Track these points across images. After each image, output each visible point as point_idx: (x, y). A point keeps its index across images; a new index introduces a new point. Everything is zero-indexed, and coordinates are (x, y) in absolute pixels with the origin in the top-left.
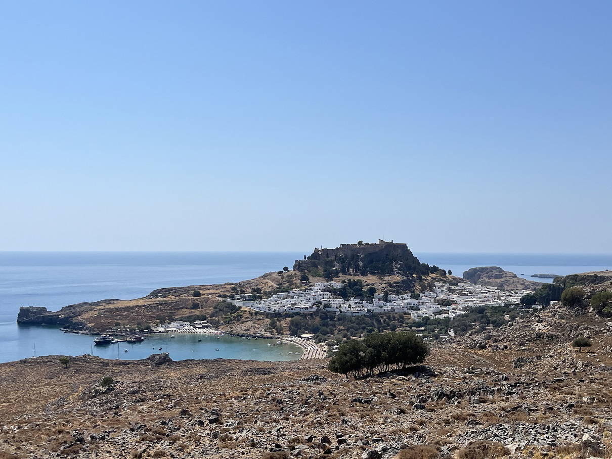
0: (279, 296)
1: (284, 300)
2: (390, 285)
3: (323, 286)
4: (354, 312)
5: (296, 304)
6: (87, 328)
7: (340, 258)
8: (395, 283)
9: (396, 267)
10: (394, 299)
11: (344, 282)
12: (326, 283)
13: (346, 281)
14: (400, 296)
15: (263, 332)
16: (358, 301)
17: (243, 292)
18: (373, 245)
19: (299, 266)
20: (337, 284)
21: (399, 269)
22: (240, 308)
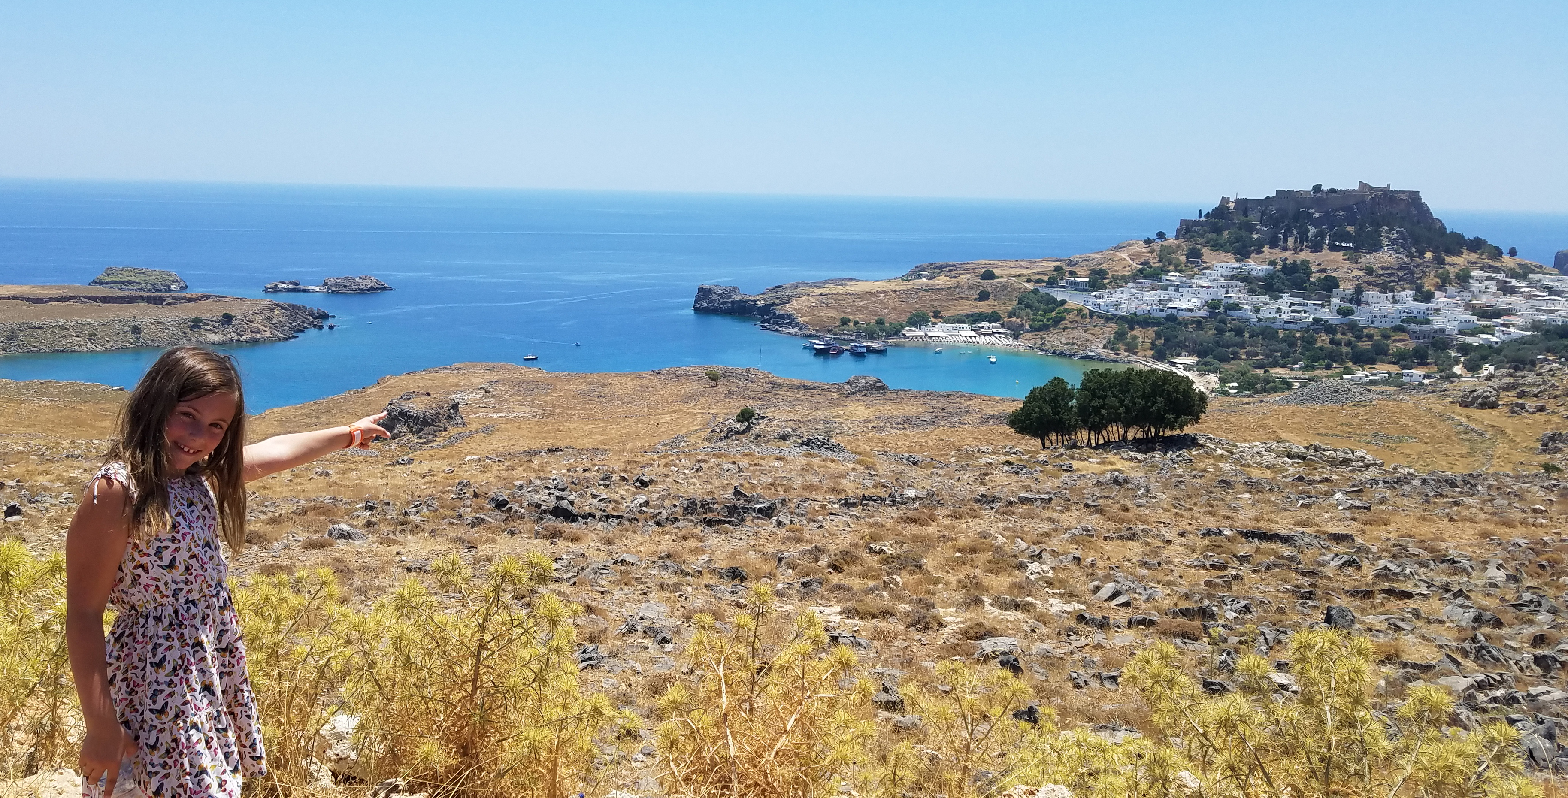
0: (1140, 285)
1: (1148, 294)
2: (1369, 271)
3: (1228, 269)
4: (1286, 322)
5: (1171, 301)
6: (797, 325)
7: (1271, 216)
8: (1382, 268)
9: (1388, 237)
10: (1374, 300)
11: (1272, 263)
12: (1237, 265)
13: (1278, 261)
14: (1390, 295)
15: (1100, 350)
16: (1296, 300)
17: (1072, 274)
18: (1344, 192)
19: (1187, 229)
20: (1257, 266)
21: (1394, 242)
22: (1064, 302)
